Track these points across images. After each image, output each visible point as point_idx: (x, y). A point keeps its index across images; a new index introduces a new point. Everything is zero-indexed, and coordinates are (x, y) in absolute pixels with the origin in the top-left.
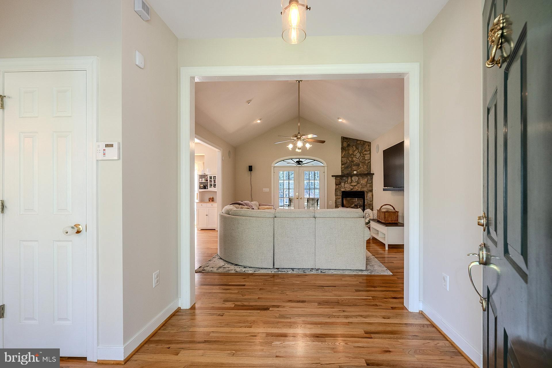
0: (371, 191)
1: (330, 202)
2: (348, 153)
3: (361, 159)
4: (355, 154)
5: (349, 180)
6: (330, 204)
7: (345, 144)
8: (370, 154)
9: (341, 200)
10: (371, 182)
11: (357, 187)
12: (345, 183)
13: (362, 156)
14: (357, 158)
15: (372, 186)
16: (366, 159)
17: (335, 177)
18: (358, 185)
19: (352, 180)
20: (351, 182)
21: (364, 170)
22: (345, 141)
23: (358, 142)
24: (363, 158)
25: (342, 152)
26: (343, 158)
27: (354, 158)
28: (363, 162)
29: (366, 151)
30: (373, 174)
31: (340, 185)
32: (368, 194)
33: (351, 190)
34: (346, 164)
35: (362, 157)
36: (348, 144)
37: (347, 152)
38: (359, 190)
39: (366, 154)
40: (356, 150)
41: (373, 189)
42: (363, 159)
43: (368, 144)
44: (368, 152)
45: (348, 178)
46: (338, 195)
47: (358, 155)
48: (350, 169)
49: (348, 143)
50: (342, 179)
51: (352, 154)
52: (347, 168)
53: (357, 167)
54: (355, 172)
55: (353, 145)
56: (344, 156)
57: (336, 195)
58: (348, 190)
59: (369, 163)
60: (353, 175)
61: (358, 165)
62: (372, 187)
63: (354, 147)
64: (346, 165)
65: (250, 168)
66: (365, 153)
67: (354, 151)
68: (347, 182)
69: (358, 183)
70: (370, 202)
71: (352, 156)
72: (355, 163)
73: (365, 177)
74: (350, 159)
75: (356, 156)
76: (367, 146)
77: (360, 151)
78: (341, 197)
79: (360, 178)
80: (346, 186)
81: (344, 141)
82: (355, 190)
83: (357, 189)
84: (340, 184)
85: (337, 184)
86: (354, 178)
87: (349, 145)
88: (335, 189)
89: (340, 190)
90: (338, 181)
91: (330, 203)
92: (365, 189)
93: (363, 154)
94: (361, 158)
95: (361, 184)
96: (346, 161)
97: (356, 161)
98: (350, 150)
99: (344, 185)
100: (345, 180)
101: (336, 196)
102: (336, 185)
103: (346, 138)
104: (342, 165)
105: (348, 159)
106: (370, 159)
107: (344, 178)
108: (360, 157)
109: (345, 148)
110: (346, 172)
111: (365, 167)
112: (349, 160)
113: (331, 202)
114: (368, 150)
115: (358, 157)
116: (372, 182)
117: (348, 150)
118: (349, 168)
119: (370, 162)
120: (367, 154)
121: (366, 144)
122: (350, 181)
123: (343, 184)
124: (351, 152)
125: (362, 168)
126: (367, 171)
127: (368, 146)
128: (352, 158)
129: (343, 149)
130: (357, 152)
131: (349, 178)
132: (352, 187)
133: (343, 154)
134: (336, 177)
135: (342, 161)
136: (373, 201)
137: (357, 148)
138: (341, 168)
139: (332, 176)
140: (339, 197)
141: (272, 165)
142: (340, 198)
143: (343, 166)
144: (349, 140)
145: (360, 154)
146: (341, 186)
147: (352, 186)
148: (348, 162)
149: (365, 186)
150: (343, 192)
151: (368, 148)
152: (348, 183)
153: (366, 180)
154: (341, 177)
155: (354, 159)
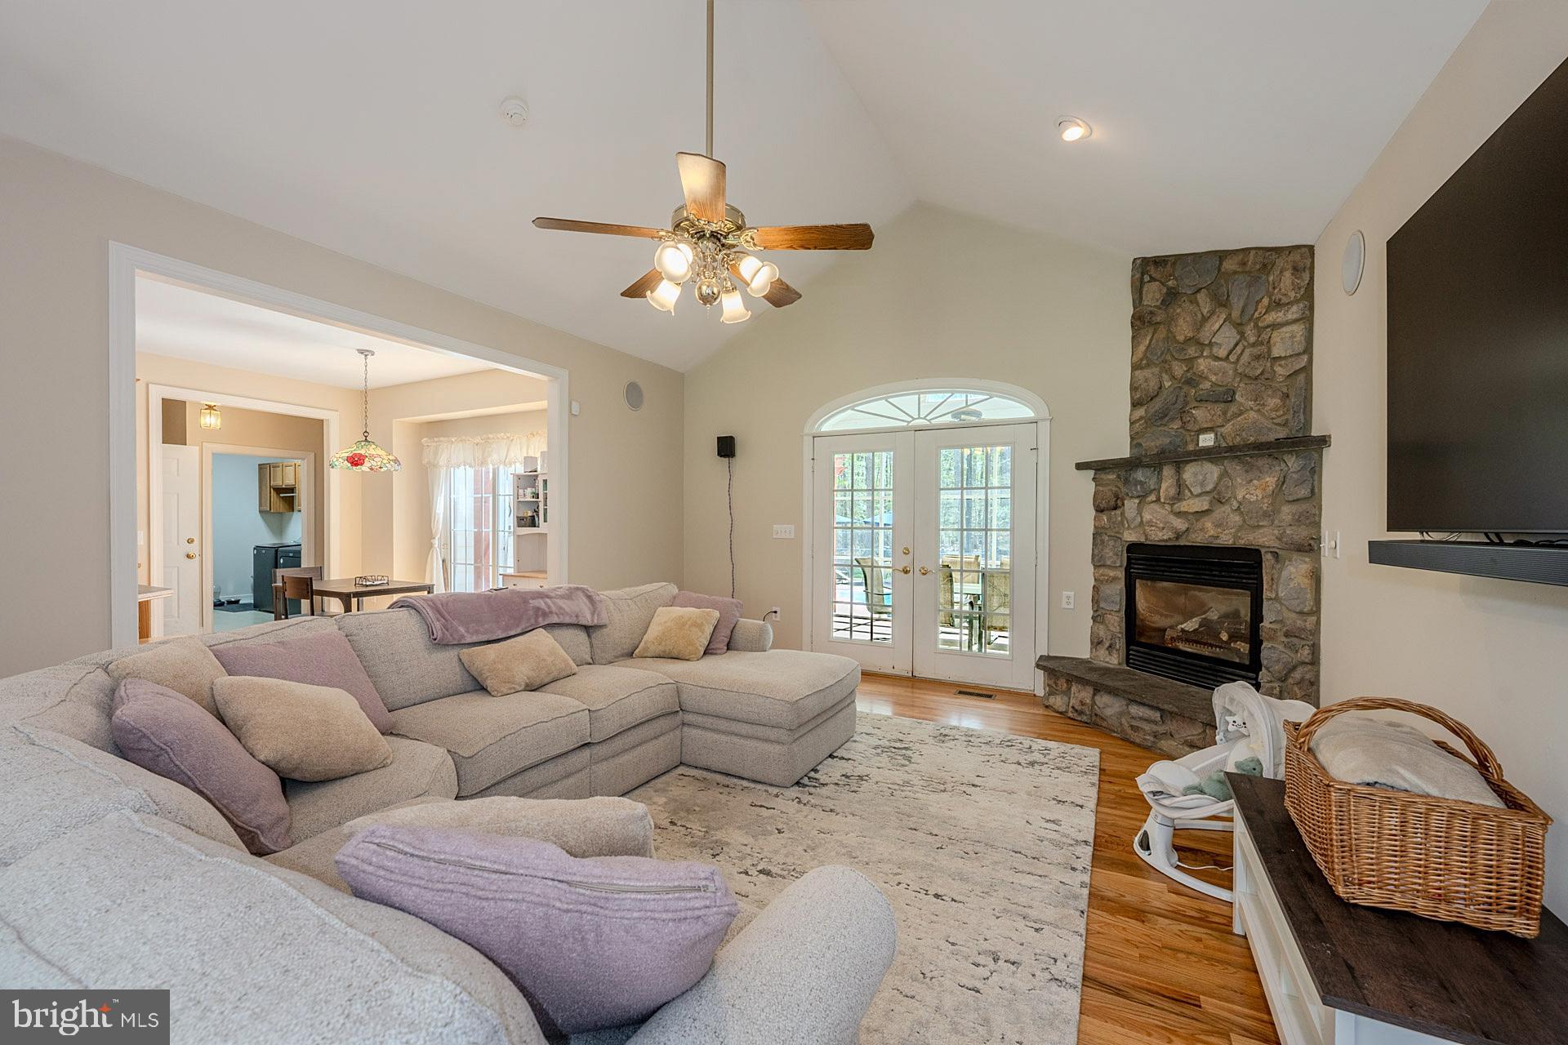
0: (1310, 548)
1: (1065, 593)
2: (1170, 338)
3: (1246, 357)
4: (1205, 335)
5: (1167, 486)
6: (1064, 605)
7: (1153, 294)
8: (1308, 319)
9: (1121, 586)
10: (1303, 492)
11: (1209, 525)
12: (1142, 498)
13: (1252, 339)
14: (1217, 359)
15: (1313, 520)
16: (1276, 353)
17: (1091, 473)
18: (1221, 512)
19: (1180, 485)
20: (1178, 497)
21: (1267, 424)
22: (1152, 279)
23: (1229, 265)
24: (1256, 351)
25: (1133, 337)
26: (1142, 368)
27: (1201, 361)
28: (1256, 378)
29: (1278, 305)
30: (1324, 441)
31: (1118, 512)
32: (1281, 570)
33: (1177, 538)
34: (1157, 399)
35: (1253, 345)
36: (1169, 289)
37: (1162, 333)
38: (1226, 539)
39: (1275, 326)
40: (1212, 313)
41: (1319, 540)
42: (1258, 358)
43: (1296, 256)
44: (1294, 308)
45: (1161, 471)
46: (1108, 563)
47: (1226, 338)
48: (1176, 425)
49: (1170, 284)
50: (1126, 481)
51: (1188, 340)
52: (1162, 416)
53: (1218, 408)
54: (1207, 440)
55: (1199, 291)
56: (1145, 356)
57: (1098, 562)
58: (1159, 536)
59: (1301, 377)
60: (1190, 453)
61: (1226, 397)
62: (1318, 525)
63: (1202, 297)
64: (1157, 404)
65: (726, 447)
66: (1271, 318)
67: (1205, 319)
68: (1153, 497)
69: (1219, 500)
70: (1294, 615)
71: (1192, 351)
72: (1207, 385)
73: (1260, 462)
74: (1179, 369)
75: (1215, 350)
76: (1288, 274)
77: (1236, 314)
78: (1121, 574)
79: (1234, 468)
80: (1147, 516)
81: (1147, 278)
82: (1198, 539)
83: (1212, 533)
84: (1115, 508)
85: (1103, 505)
86: (1195, 475)
87: (1171, 297)
88: (1091, 530)
89: (1117, 538)
90: (1108, 491)
91: (1064, 600)
92: (1263, 538)
93: (1260, 330)
94: (1248, 351)
95: (1235, 504)
96: (1153, 385)
97: (1214, 378)
98: (1181, 322)
99: (1140, 513)
100: (1142, 483)
101: (1096, 567)
102: (1099, 510)
103: (1159, 262)
104: (1135, 404)
105: (1169, 371)
106: (1308, 349)
107: (1139, 475)
108: (1239, 349)
109: (1151, 313)
110: (1154, 442)
111: (1273, 402)
112: (1173, 377)
113: (1072, 594)
114: (1292, 294)
115: (1222, 353)
116: (1314, 495)
117: (1170, 321)
118: (1172, 419)
119: (1307, 370)
120: (1288, 323)
121: (1280, 263)
122: (1173, 492)
123: (1130, 506)
124: (1183, 329)
125: (1252, 414)
126: (1285, 424)
127: (1296, 269)
128: (1190, 362)
129: (1141, 321)
130: (1217, 326)
131: (1168, 472)
132: (1180, 524)
133: (1142, 348)
134: (1100, 468)
135: (1134, 388)
136: (1316, 611)
137: (1222, 302)
138: (1132, 424)
139: (1080, 466)
140: (1112, 573)
141: (806, 430)
142: (1115, 579)
143: (1141, 412)
144: (1174, 263)
145: (1242, 334)
146: (1123, 514)
147: (1179, 514)
148: (1167, 384)
149: (1266, 515)
150: (1133, 548)
151: (1298, 288)
152: (1158, 499)
153: (1271, 481)
154: (1124, 467)
155: (1203, 365)
